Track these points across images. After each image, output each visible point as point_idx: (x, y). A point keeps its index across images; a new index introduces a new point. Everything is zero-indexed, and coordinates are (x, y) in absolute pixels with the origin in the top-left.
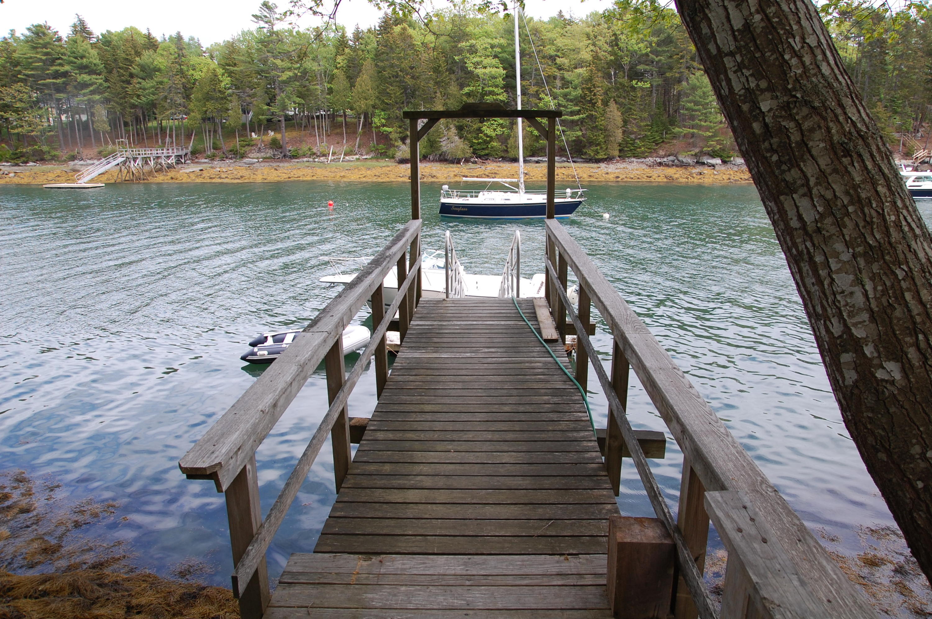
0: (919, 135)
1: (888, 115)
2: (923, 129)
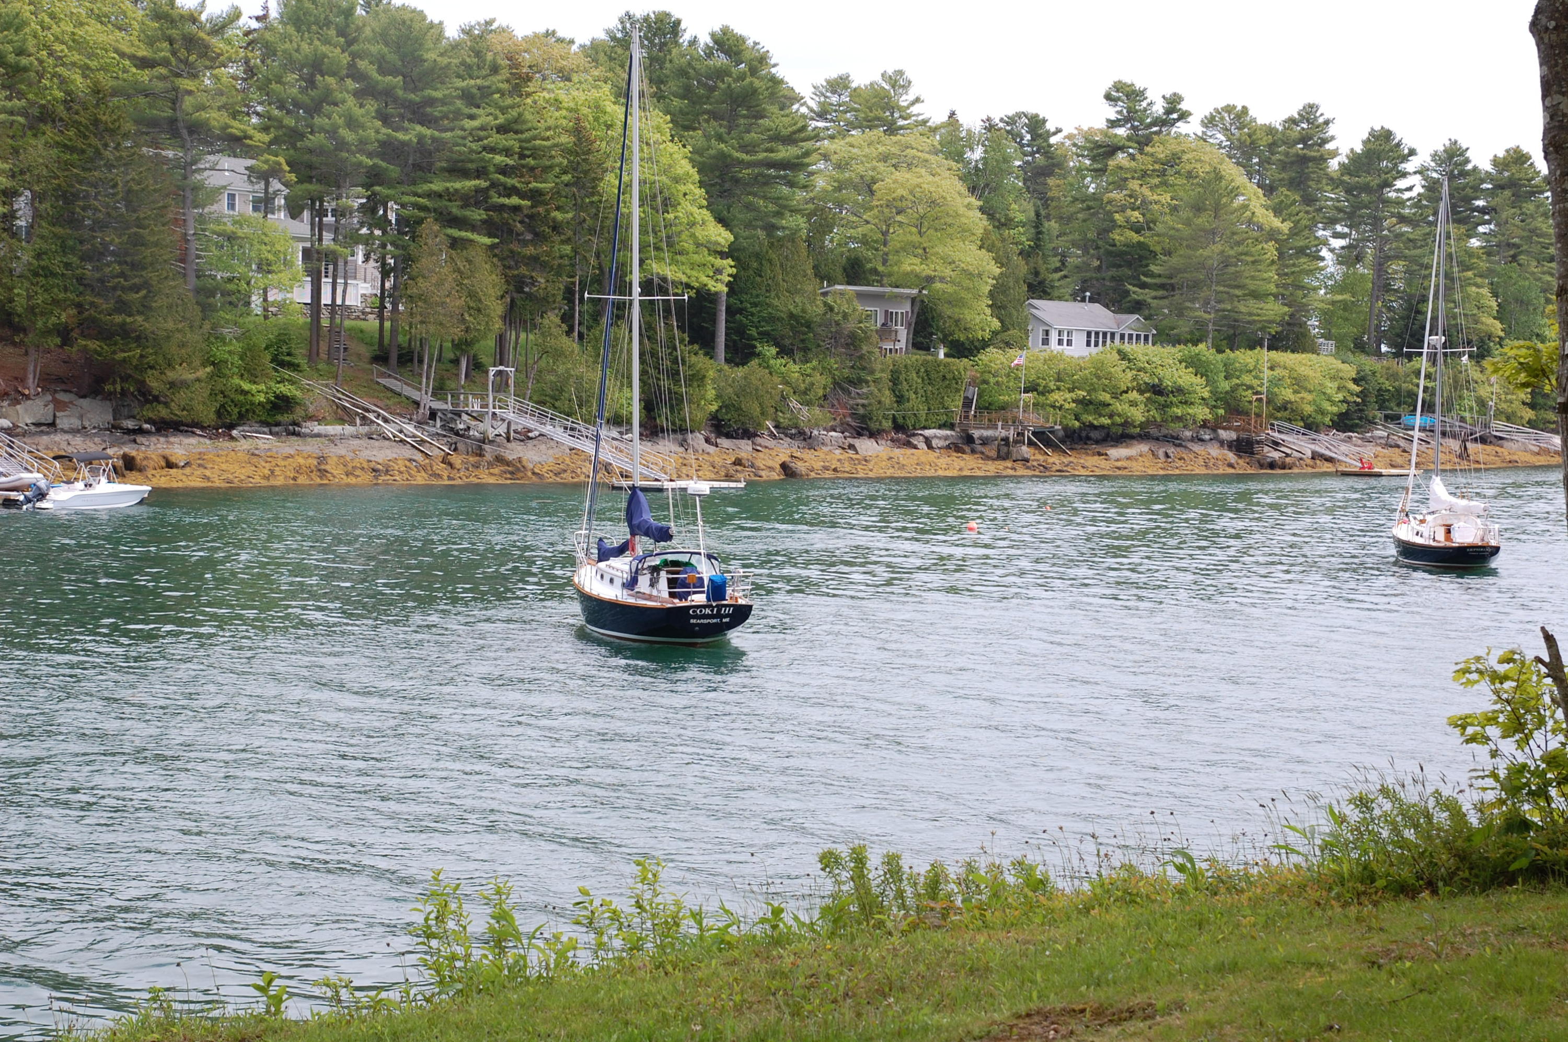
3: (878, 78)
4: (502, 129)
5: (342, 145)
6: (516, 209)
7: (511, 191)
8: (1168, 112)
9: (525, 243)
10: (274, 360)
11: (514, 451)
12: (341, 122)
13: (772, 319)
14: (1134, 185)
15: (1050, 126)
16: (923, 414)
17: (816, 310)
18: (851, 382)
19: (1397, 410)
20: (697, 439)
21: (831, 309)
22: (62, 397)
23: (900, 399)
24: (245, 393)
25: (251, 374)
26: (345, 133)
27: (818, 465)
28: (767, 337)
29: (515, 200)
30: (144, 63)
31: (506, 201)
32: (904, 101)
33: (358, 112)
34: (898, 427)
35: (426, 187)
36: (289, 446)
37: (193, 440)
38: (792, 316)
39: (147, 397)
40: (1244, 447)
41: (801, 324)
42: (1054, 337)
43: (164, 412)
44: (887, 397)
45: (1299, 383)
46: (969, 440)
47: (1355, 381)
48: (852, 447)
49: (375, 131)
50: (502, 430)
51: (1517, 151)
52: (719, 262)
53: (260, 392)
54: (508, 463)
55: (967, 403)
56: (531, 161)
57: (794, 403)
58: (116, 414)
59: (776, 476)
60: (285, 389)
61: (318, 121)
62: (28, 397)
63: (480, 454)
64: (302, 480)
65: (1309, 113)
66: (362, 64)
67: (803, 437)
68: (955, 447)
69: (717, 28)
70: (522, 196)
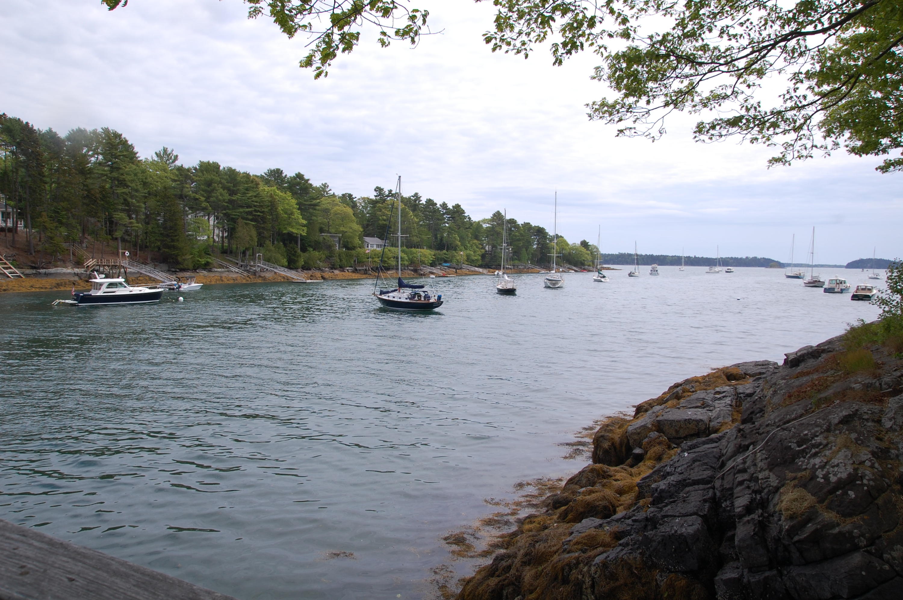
0: (84, 245)
1: (55, 224)
2: (87, 240)
3: (321, 185)
4: (255, 197)
5: (220, 200)
6: (259, 216)
7: (258, 211)
8: (389, 194)
9: (260, 224)
10: (205, 253)
11: (263, 274)
12: (219, 194)
13: (310, 242)
14: (383, 210)
15: (354, 196)
16: (346, 264)
17: (321, 239)
18: (330, 257)
19: (441, 262)
20: (299, 270)
21: (325, 239)
22: (156, 263)
23: (341, 260)
24: (199, 261)
25: (200, 256)
26: (220, 197)
28: (310, 246)
29: (259, 214)
30: (174, 181)
31: (256, 213)
32: (327, 190)
33: (223, 192)
34: (341, 267)
35: (238, 210)
36: (212, 275)
37: (189, 273)
38: (315, 241)
39: (178, 263)
40: (415, 271)
41: (318, 243)
42: (370, 246)
43: (182, 267)
44: (338, 261)
45: (425, 256)
46: (356, 270)
47: (434, 255)
48: (333, 272)
49: (227, 197)
50: (259, 269)
51: (458, 204)
52: (304, 228)
53: (203, 261)
54: (262, 277)
55: (355, 261)
56: (262, 204)
57: (318, 262)
58: (169, 267)
60: (209, 260)
61: (213, 195)
62: (148, 263)
63: (255, 275)
64: (218, 282)
65: (416, 194)
66: (223, 181)
67: (321, 270)
68: (353, 272)
69: (297, 173)
70: (261, 212)
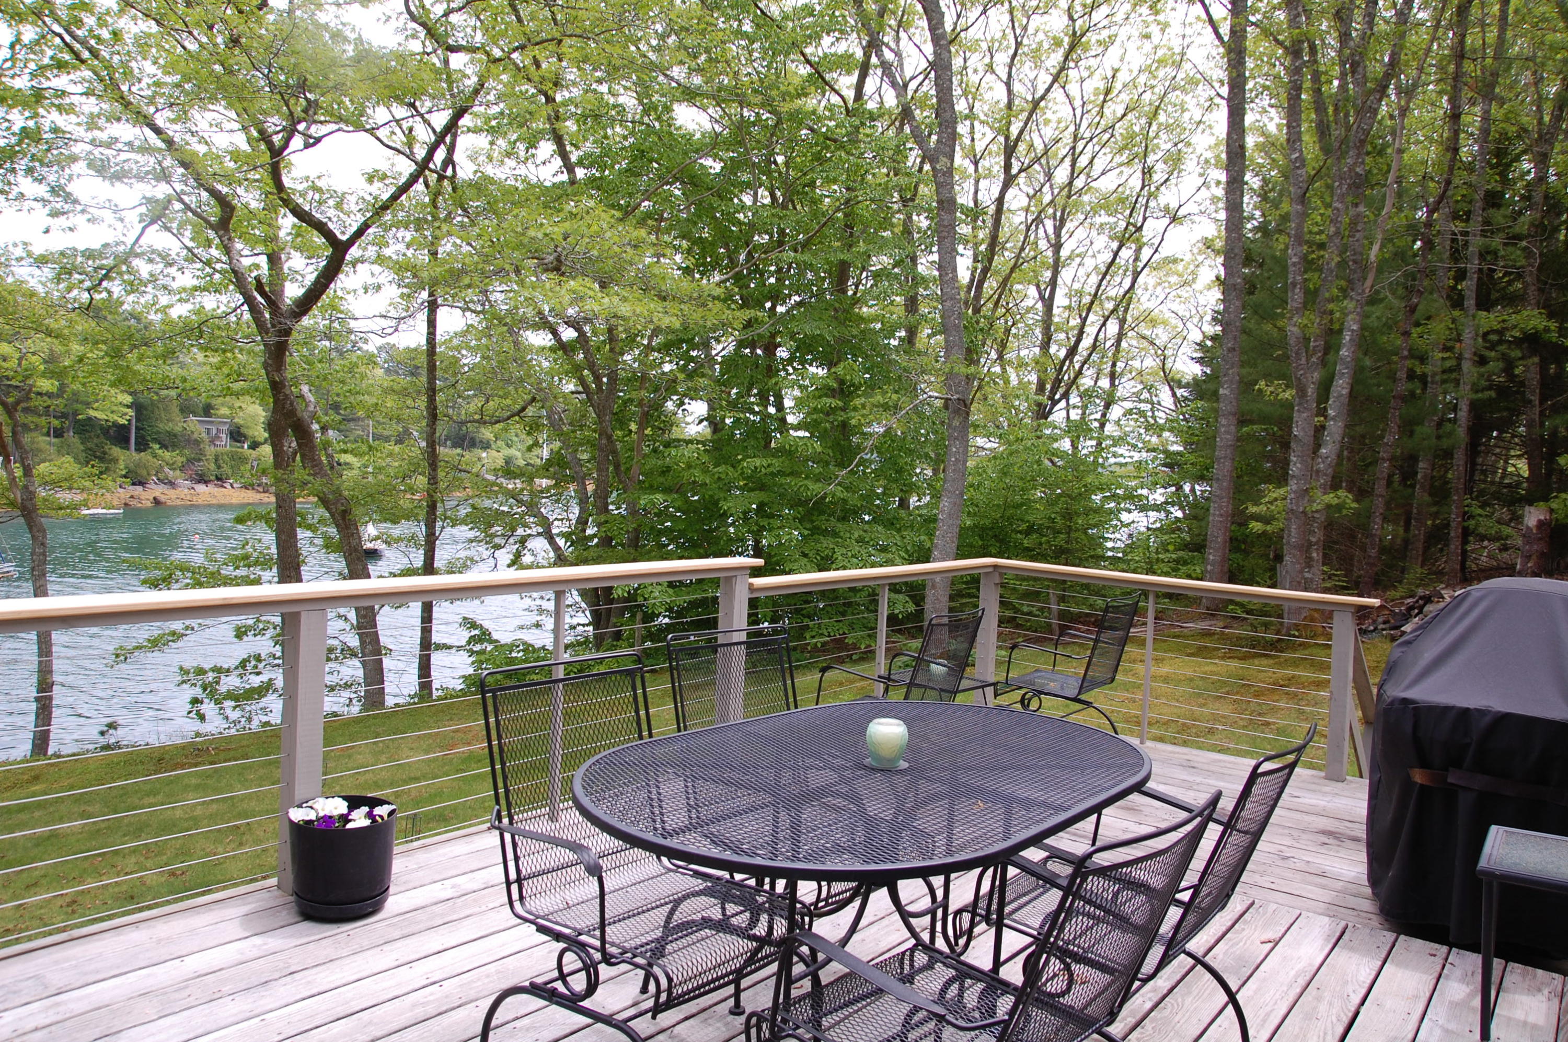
13: (158, 433)
16: (229, 473)
17: (179, 429)
18: (195, 460)
21: (186, 428)
23: (219, 467)
27: (174, 497)
28: (156, 441)
34: (218, 479)
38: (167, 431)
41: (172, 435)
44: (212, 466)
48: (193, 488)
52: (125, 410)
55: (253, 468)
57: (166, 469)
59: (149, 504)
67: (172, 484)
